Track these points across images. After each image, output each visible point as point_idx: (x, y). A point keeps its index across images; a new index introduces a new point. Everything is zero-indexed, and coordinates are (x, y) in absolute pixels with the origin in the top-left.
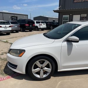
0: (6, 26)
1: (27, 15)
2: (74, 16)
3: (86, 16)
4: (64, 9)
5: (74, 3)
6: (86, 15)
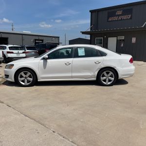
1: (59, 37)
2: (109, 38)
4: (95, 30)
6: (124, 37)
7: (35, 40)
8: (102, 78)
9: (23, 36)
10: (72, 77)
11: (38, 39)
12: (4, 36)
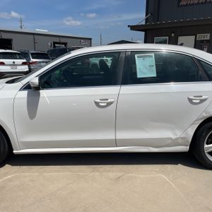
0: (14, 62)
1: (90, 39)
2: (180, 38)
3: (208, 38)
5: (181, 6)
7: (55, 43)
8: (206, 146)
9: (36, 37)
10: (116, 143)
11: (58, 41)
12: (5, 36)
